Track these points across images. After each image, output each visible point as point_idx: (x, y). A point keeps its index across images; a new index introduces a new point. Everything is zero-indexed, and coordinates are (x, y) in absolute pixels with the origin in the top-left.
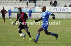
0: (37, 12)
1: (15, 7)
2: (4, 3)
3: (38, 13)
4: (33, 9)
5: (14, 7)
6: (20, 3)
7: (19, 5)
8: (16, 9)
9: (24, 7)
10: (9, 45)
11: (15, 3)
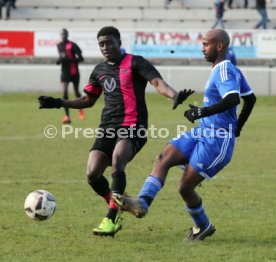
0: (262, 63)
1: (140, 34)
2: (78, 8)
3: (271, 66)
4: (243, 44)
5: (133, 34)
6: (166, 8)
7: (160, 21)
8: (144, 43)
9: (191, 35)
10: (105, 246)
11: (142, 8)
